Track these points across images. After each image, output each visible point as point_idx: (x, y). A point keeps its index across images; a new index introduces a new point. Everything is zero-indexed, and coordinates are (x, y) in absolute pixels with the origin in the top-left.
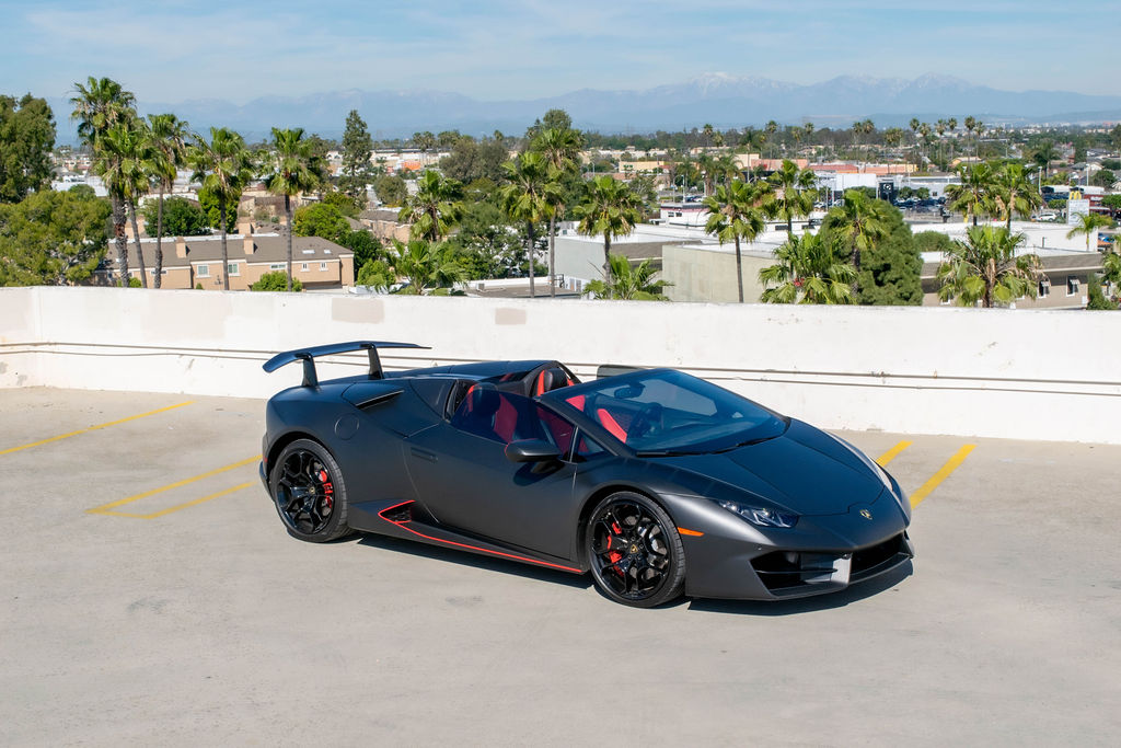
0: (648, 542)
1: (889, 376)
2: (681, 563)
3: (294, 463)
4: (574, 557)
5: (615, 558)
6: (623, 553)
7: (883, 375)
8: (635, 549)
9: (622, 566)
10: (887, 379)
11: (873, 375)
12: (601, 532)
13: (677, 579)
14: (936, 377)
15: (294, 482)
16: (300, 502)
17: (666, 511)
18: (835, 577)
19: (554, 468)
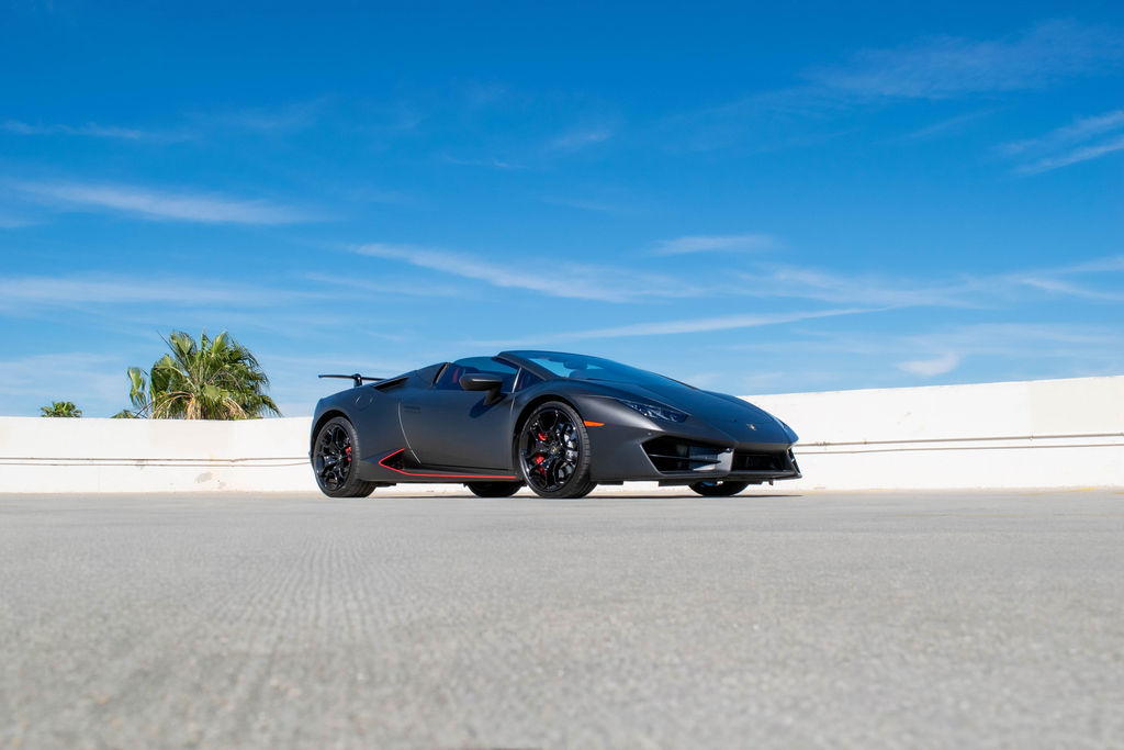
0: (565, 444)
1: (829, 444)
2: (587, 453)
3: (328, 437)
4: (510, 466)
5: (540, 460)
6: (545, 455)
7: (825, 444)
8: (554, 450)
9: (546, 464)
10: (828, 447)
11: (817, 445)
12: (532, 442)
13: (585, 467)
14: (865, 443)
15: (327, 452)
16: (331, 467)
17: (577, 411)
18: (720, 466)
19: (499, 398)
